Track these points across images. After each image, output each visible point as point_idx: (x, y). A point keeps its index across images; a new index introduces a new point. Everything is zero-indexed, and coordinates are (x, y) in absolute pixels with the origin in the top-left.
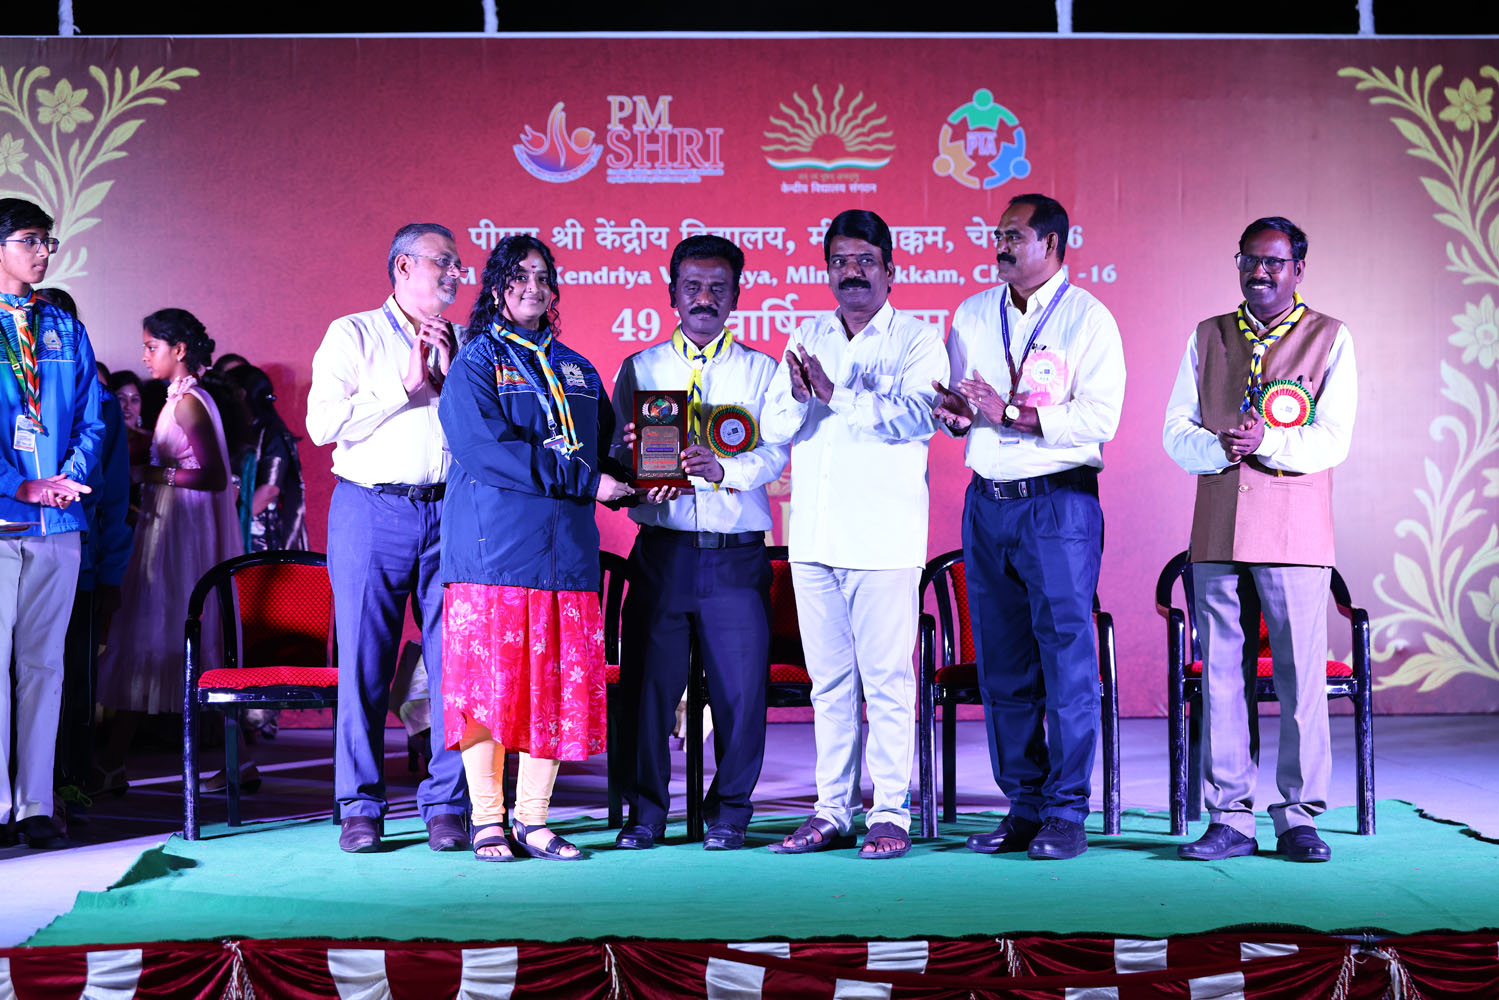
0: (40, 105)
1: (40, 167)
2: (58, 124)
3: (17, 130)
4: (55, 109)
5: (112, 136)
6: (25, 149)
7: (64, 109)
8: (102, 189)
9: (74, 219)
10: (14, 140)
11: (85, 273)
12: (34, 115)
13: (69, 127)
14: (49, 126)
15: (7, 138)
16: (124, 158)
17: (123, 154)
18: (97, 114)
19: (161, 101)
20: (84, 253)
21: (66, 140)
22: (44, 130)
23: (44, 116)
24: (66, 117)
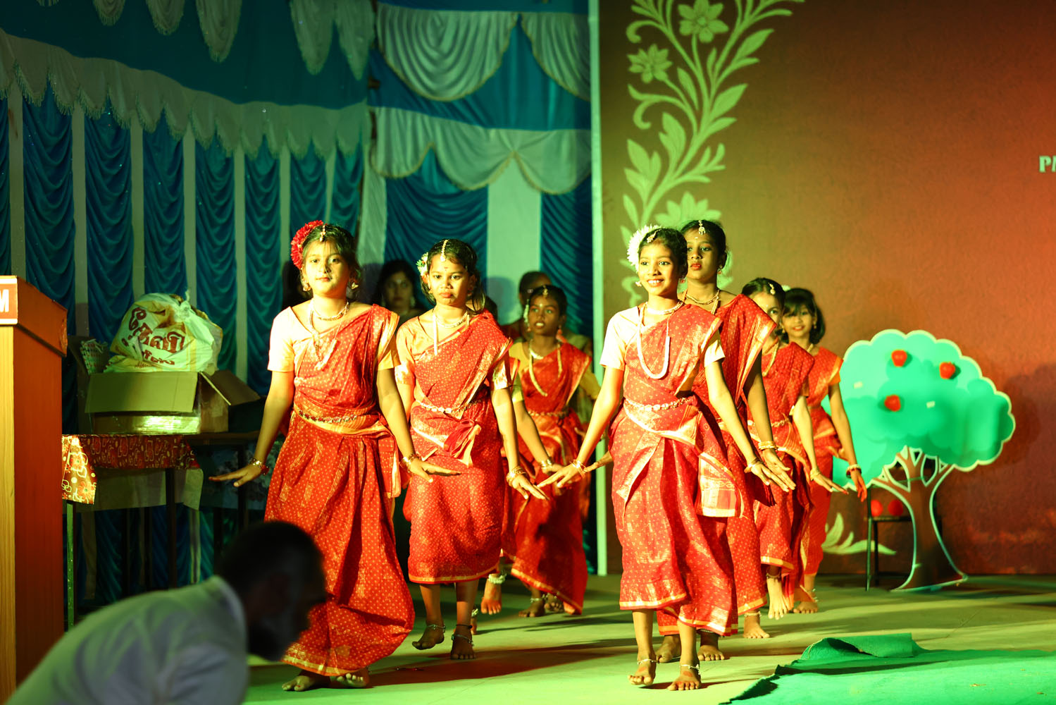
0: (681, 18)
1: (682, 74)
2: (698, 36)
3: (662, 42)
4: (695, 22)
5: (744, 45)
6: (670, 57)
7: (702, 21)
8: (736, 92)
9: (712, 118)
10: (660, 48)
11: (722, 167)
12: (676, 28)
13: (707, 37)
14: (689, 38)
15: (653, 49)
16: (755, 65)
17: (754, 60)
18: (731, 24)
19: (787, 13)
20: (721, 149)
21: (704, 49)
22: (686, 41)
23: (685, 29)
24: (706, 29)
